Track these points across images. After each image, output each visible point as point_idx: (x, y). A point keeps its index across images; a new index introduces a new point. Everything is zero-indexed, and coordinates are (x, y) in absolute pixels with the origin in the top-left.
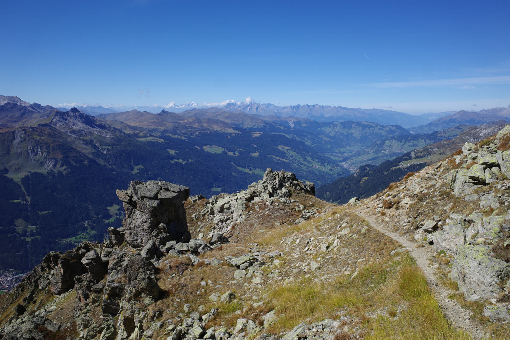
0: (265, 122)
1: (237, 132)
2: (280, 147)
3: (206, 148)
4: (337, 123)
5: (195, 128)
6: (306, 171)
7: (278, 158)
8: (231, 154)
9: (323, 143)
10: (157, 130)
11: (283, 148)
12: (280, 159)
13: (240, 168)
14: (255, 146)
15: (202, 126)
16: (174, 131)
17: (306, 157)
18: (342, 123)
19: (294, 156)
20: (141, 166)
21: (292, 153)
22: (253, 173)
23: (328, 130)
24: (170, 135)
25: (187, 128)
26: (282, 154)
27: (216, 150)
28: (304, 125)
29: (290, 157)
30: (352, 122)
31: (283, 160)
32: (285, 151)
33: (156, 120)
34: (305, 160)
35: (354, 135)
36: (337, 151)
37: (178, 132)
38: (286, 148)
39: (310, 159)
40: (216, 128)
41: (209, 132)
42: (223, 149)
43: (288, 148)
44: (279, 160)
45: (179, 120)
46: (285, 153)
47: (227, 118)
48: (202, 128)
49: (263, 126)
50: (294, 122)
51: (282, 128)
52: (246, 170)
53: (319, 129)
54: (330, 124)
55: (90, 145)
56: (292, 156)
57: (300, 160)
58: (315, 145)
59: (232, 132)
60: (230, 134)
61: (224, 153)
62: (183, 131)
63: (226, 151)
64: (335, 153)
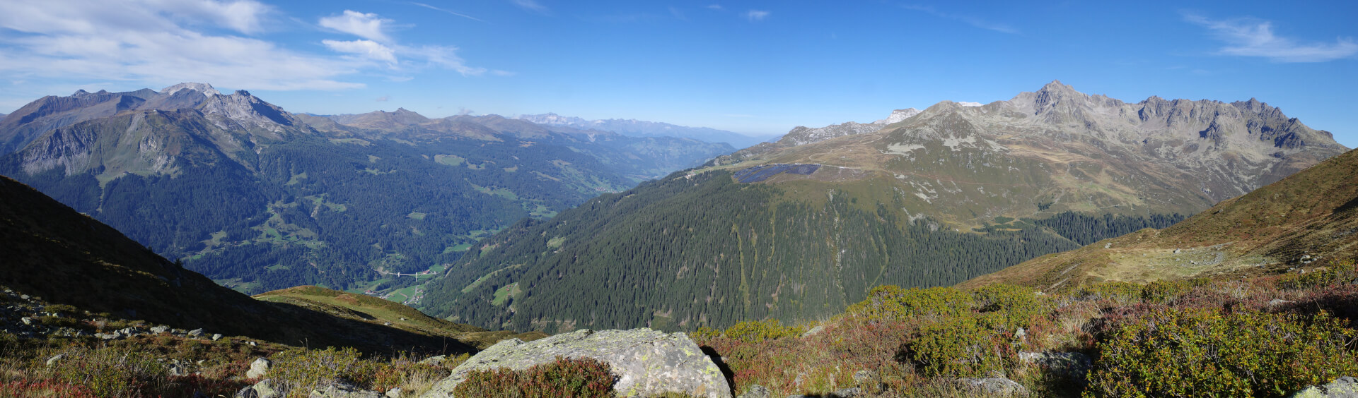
0: (551, 133)
1: (499, 140)
2: (556, 163)
3: (439, 159)
4: (652, 139)
5: (438, 133)
6: (583, 195)
7: (544, 176)
8: (473, 167)
9: (628, 162)
10: (379, 133)
11: (560, 164)
12: (548, 176)
13: (477, 188)
14: (516, 158)
15: (449, 130)
16: (404, 135)
17: (592, 177)
18: (657, 139)
19: (573, 174)
20: (304, 175)
21: (571, 170)
22: (495, 195)
23: (639, 147)
24: (397, 140)
25: (425, 133)
26: (556, 172)
27: (454, 161)
28: (608, 140)
29: (566, 175)
30: (670, 138)
31: (551, 178)
32: (562, 167)
33: (384, 120)
34: (589, 180)
35: (671, 154)
36: (645, 172)
37: (410, 136)
38: (564, 163)
39: (596, 180)
40: (469, 133)
41: (456, 138)
42: (462, 160)
43: (568, 164)
44: (546, 178)
45: (420, 122)
46: (560, 170)
47: (499, 124)
48: (449, 133)
49: (547, 137)
50: (596, 136)
51: (573, 140)
52: (487, 190)
53: (628, 146)
54: (645, 140)
55: (239, 141)
56: (570, 174)
57: (581, 179)
58: (616, 163)
59: (490, 140)
60: (485, 142)
61: (464, 165)
62: (418, 136)
63: (468, 163)
64: (642, 174)
